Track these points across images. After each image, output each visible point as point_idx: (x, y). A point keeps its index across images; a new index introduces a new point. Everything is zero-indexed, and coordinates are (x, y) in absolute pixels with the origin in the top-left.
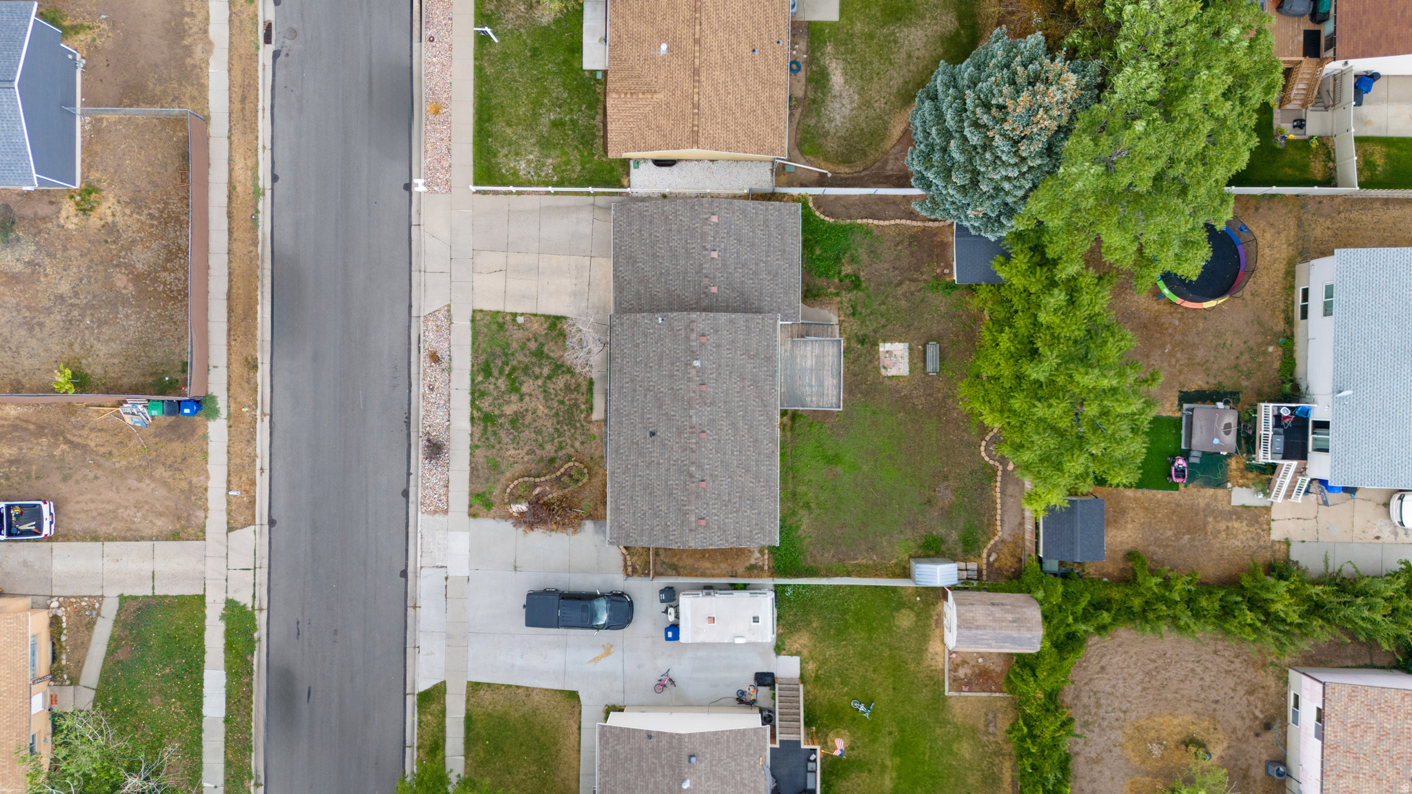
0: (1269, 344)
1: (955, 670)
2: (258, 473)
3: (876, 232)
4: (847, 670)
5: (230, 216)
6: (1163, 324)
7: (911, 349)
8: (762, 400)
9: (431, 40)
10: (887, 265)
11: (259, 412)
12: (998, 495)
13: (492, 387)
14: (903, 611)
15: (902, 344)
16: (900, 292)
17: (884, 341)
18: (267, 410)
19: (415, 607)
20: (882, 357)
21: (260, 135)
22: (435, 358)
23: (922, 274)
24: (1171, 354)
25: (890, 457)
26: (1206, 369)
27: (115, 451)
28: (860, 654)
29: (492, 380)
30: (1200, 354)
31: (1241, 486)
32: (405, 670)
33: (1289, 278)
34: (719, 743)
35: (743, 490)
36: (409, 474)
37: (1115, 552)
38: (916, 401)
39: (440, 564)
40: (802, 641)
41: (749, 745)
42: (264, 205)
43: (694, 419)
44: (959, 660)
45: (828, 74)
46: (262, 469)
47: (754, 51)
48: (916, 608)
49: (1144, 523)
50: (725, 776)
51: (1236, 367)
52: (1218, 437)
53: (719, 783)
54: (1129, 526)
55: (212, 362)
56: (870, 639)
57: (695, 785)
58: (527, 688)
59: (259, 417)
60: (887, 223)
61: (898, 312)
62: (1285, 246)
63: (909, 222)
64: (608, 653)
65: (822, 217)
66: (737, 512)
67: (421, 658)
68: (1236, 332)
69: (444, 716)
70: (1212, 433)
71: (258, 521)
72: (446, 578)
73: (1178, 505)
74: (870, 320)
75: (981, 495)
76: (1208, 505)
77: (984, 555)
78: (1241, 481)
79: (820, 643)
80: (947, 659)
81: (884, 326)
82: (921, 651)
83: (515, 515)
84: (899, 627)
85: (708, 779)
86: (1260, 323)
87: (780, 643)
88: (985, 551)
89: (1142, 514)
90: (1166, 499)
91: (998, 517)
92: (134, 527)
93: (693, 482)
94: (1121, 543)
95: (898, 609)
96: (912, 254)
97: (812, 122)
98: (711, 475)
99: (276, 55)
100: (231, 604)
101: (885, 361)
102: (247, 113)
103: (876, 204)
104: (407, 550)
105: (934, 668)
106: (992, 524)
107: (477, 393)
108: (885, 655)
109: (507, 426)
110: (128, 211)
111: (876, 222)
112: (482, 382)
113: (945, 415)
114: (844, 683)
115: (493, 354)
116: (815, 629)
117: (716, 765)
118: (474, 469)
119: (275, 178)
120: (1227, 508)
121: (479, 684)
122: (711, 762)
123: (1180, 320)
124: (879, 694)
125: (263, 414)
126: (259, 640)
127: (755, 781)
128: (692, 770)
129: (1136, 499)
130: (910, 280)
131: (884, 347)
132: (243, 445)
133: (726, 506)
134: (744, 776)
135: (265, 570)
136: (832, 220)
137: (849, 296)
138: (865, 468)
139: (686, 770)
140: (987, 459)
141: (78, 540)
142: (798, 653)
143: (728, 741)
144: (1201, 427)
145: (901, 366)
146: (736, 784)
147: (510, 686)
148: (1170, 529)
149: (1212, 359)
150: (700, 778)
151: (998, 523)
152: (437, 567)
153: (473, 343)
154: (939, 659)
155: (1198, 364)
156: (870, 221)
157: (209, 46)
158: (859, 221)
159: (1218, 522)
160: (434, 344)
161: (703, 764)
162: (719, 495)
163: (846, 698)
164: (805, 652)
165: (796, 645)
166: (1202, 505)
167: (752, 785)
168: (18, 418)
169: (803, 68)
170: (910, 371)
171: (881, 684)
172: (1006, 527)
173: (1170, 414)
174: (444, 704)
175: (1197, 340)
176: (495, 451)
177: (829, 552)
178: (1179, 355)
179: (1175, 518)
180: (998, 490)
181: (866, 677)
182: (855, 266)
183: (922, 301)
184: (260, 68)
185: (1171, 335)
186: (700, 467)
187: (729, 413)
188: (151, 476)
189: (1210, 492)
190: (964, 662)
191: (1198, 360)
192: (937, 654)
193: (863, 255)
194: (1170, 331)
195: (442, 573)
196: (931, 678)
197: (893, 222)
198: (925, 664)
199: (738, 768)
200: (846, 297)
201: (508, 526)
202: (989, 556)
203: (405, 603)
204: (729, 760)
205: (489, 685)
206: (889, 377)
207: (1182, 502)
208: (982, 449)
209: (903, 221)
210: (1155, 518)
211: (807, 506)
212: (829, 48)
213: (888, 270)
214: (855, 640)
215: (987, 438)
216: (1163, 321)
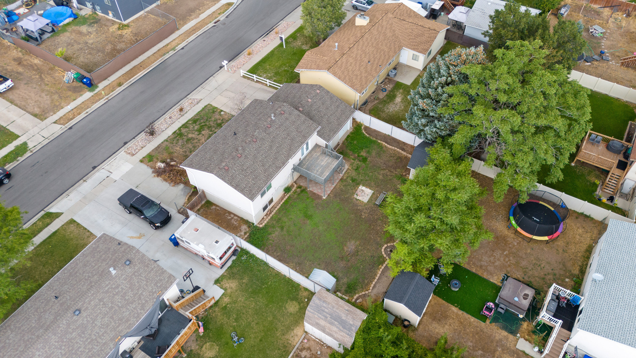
0: (567, 278)
1: (301, 350)
2: (85, 112)
3: (384, 148)
4: (243, 314)
5: (159, 50)
6: (507, 241)
7: (373, 194)
8: (290, 147)
9: (264, 41)
10: (381, 161)
11: (106, 97)
12: (380, 272)
13: (192, 127)
14: (294, 302)
15: (370, 191)
16: (381, 172)
17: (363, 185)
18: (109, 98)
19: (84, 181)
20: (358, 190)
21: (189, 38)
22: (181, 110)
23: (396, 171)
24: (506, 255)
25: (336, 229)
26: (525, 272)
27: (50, 85)
28: (256, 310)
29: (194, 125)
30: (524, 263)
31: (526, 340)
32: (54, 201)
33: (588, 253)
34: (148, 267)
35: (255, 171)
36: (134, 138)
37: (431, 337)
38: (363, 214)
39: (111, 171)
40: (232, 285)
41: (161, 280)
42: (171, 53)
43: (256, 133)
44: (307, 346)
45: (396, 97)
46: (87, 112)
47: (369, 62)
48: (302, 305)
49: (457, 329)
50: (135, 285)
51: (544, 279)
52: (518, 298)
53: (128, 286)
54: (447, 327)
55: (109, 78)
56: (267, 305)
57: (116, 277)
58: (92, 233)
59: (105, 98)
60: (391, 147)
61: (377, 179)
62: (589, 239)
63: (400, 151)
64: (139, 238)
65: (365, 133)
66: (245, 176)
67: (65, 200)
68: (548, 263)
69: (47, 226)
70: (515, 294)
71: (66, 125)
72: (108, 177)
73: (481, 331)
74: (362, 175)
75: (371, 269)
76: (501, 340)
77: (355, 297)
78: (527, 336)
79: (240, 291)
80: (300, 341)
81: (366, 180)
82: (289, 328)
83: (157, 168)
84: (286, 309)
85: (125, 279)
86: (564, 265)
87: (220, 279)
88: (357, 295)
89: (457, 325)
90: (475, 323)
91: (374, 283)
92: (27, 106)
93: (236, 153)
94: (438, 333)
95: (292, 300)
96: (395, 163)
97: (380, 106)
98: (246, 156)
99: (214, 26)
100: (25, 144)
101: (358, 192)
102: (191, 33)
103: (390, 140)
104: (105, 161)
105: (290, 342)
106: (368, 284)
107: (185, 126)
108: (269, 319)
109: (185, 140)
110: (131, 35)
111: (386, 144)
112: (190, 124)
113: (374, 226)
114: (236, 320)
115: (203, 118)
116: (243, 283)
117: (136, 276)
118: (158, 147)
119: (183, 48)
120: (512, 348)
121: (75, 221)
122: (135, 272)
123: (518, 243)
124: (250, 338)
125: (107, 99)
126: (18, 161)
127: (146, 301)
128: (122, 268)
129: (457, 315)
130: (389, 170)
131: (361, 187)
132: (90, 103)
133: (242, 171)
134: (144, 293)
135: (49, 141)
136: (368, 136)
137: (358, 162)
138: (321, 228)
139: (120, 266)
140: (383, 253)
141: (6, 100)
142: (225, 289)
143: (152, 269)
144: (510, 288)
145: (365, 198)
146: (137, 294)
147: (86, 229)
148: (471, 342)
149: (530, 268)
150: (122, 275)
151: (372, 285)
152: (109, 171)
153: (199, 112)
154: (297, 339)
155: (521, 267)
156: (384, 143)
157: (198, 16)
158: (379, 141)
159: (504, 353)
160: (185, 106)
161: (130, 270)
162: (243, 165)
163: (231, 328)
164: (229, 291)
165: (227, 285)
166: (497, 338)
167: (144, 302)
168: (35, 64)
169: (387, 92)
170: (368, 202)
171: (255, 333)
172: (375, 291)
173: (496, 282)
174: (52, 222)
175: (524, 256)
176: (172, 145)
177: (277, 253)
178: (511, 258)
179: (477, 336)
180: (381, 270)
181: (250, 324)
182: (368, 155)
183: (390, 180)
184: (206, 26)
185: (510, 247)
186: (244, 150)
187: (272, 141)
188: (51, 96)
189: (505, 333)
190: (309, 349)
191: (521, 265)
192: (297, 335)
193: (374, 153)
194: (510, 246)
195: (108, 174)
196: (285, 347)
197: (393, 148)
198: (287, 337)
199: (145, 287)
200: (357, 162)
201: (150, 171)
202: (357, 299)
203: (83, 177)
204: (144, 279)
205: (78, 224)
206: (356, 199)
207: (485, 330)
208: (384, 248)
209: (398, 150)
210: (464, 330)
211: (282, 228)
212: (401, 91)
213: (381, 163)
214: (259, 301)
215: (389, 245)
216: (508, 239)
